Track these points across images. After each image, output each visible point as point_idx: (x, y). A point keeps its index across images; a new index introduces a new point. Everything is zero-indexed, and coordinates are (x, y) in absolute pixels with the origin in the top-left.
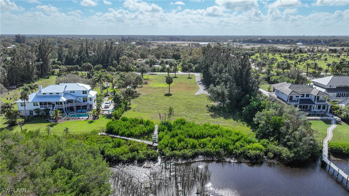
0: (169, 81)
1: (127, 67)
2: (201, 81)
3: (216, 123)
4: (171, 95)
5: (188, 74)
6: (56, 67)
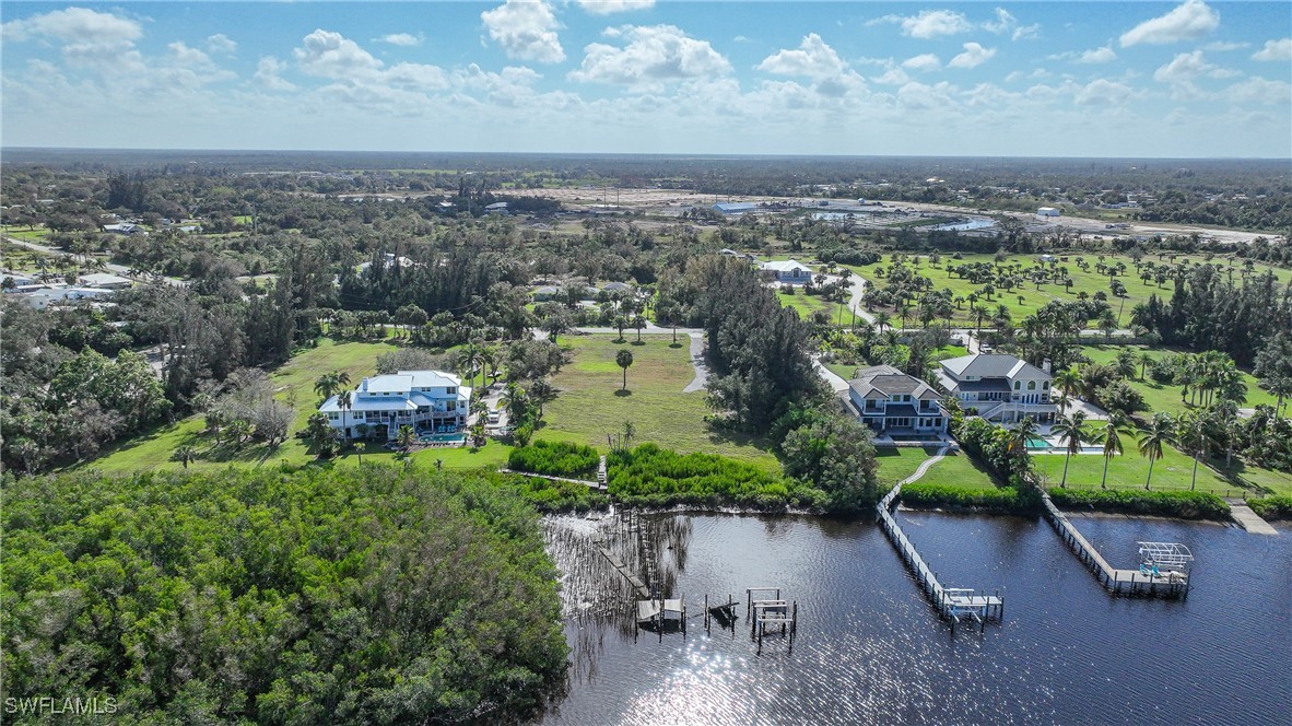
0: (625, 360)
1: (517, 318)
2: (702, 356)
3: (716, 452)
4: (628, 393)
5: (671, 331)
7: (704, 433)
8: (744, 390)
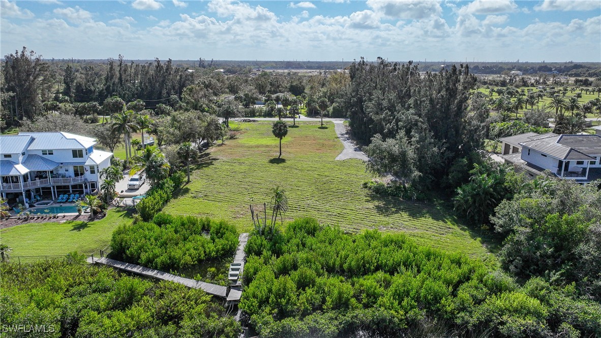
0: (280, 131)
2: (346, 134)
3: (392, 228)
4: (283, 161)
5: (320, 120)
6: (53, 105)
7: (367, 201)
8: (411, 153)
